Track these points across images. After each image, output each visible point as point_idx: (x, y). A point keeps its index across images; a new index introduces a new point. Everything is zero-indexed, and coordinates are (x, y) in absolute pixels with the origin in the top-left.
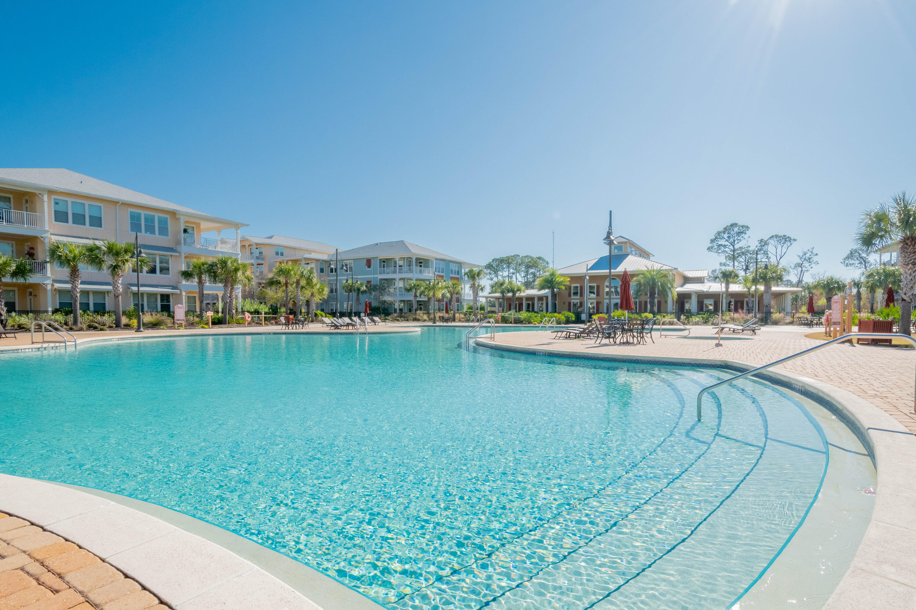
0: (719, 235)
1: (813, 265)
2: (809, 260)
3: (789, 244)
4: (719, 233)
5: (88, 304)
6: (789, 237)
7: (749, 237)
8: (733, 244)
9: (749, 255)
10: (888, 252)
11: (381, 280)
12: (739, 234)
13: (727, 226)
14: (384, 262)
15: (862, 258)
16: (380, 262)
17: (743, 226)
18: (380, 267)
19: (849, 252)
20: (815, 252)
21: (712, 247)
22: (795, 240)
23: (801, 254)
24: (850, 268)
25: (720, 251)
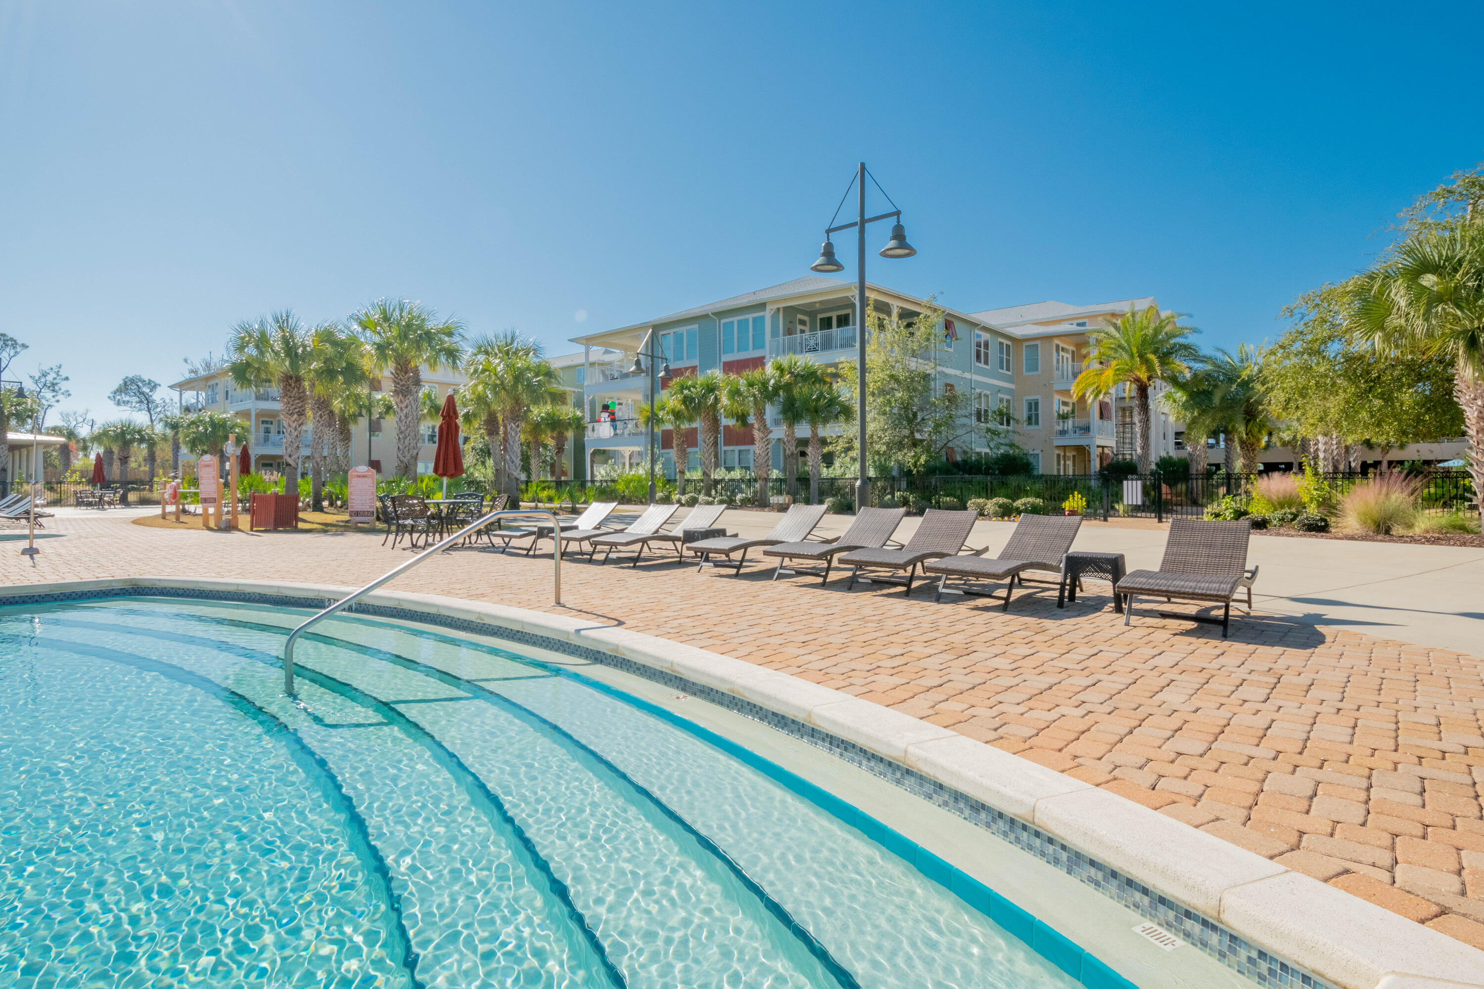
1: (60, 397)
2: (53, 386)
3: (12, 352)
6: (12, 339)
10: (192, 389)
15: (142, 393)
19: (121, 382)
20: (63, 373)
22: (24, 346)
23: (37, 375)
24: (123, 408)
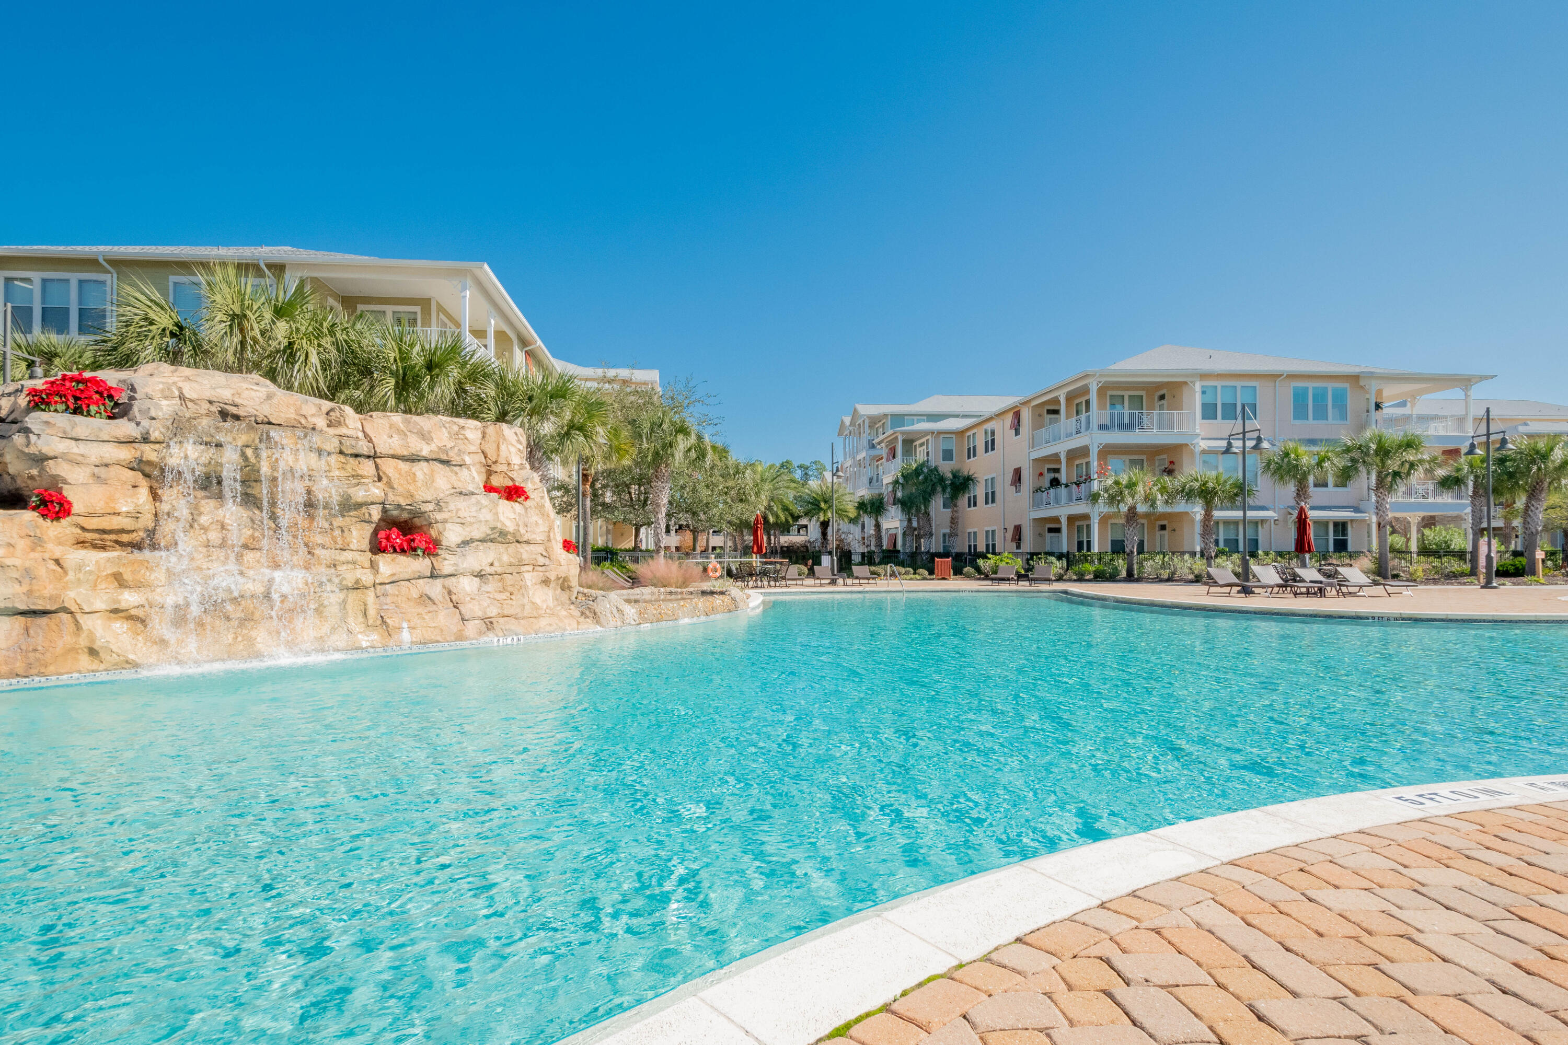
5: (1237, 540)
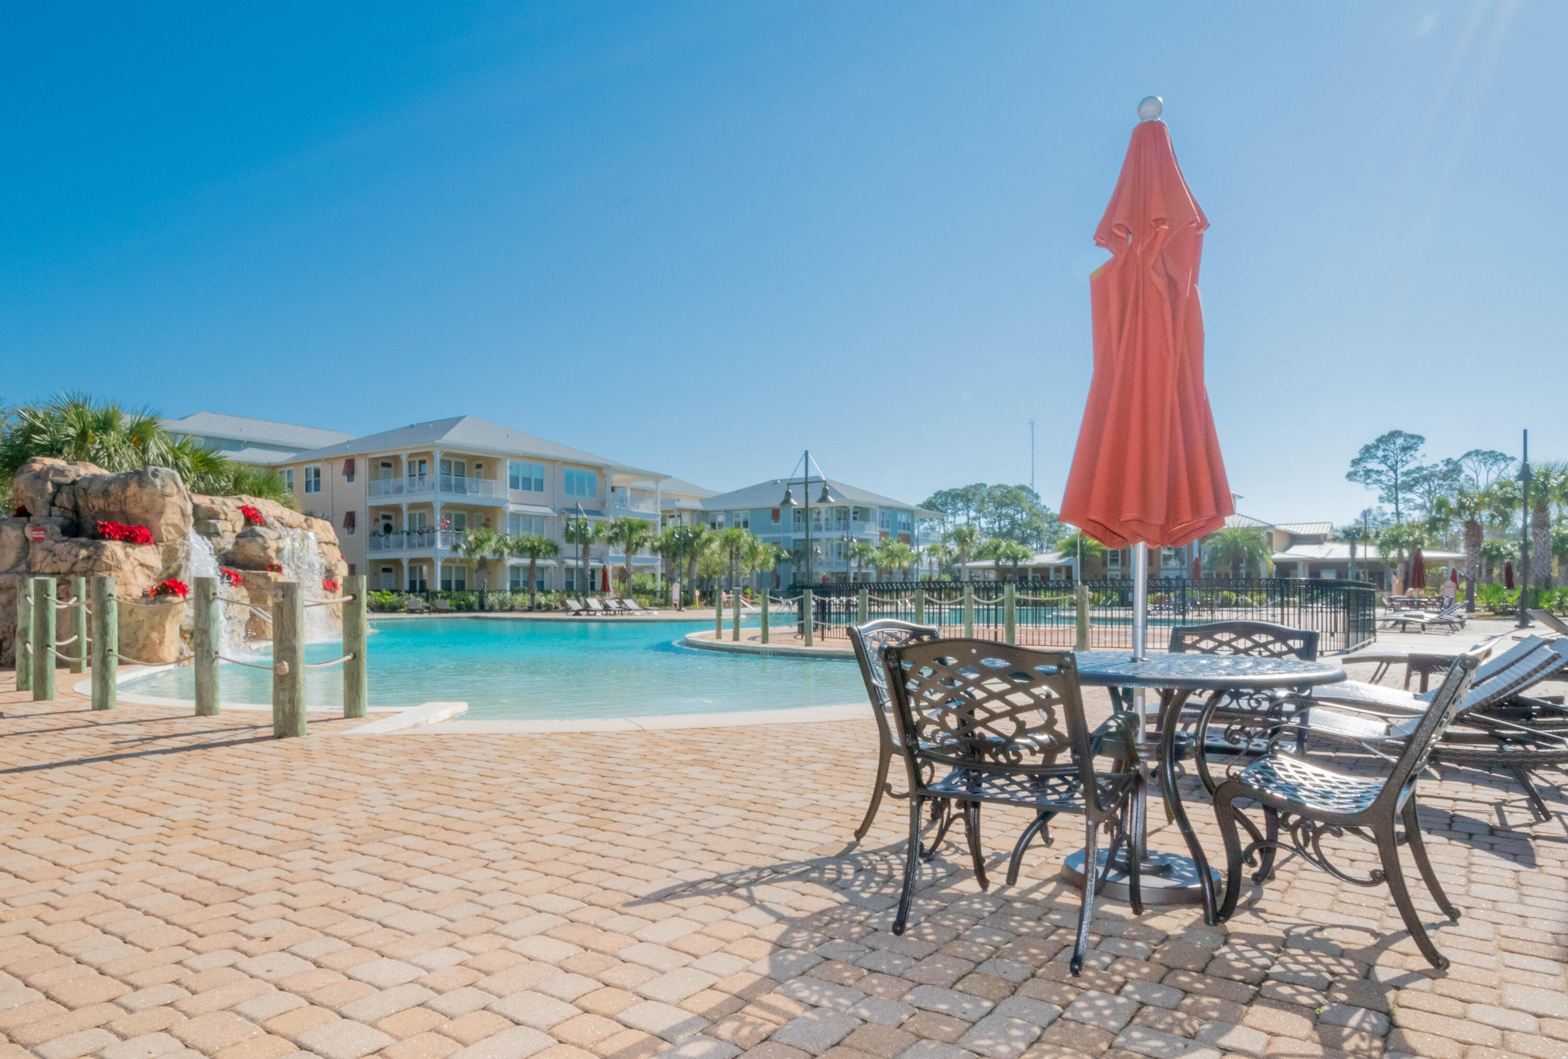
0: (1368, 451)
4: (1367, 449)
6: (1501, 454)
7: (1424, 456)
8: (1393, 468)
9: (1436, 482)
11: (795, 541)
12: (1405, 449)
13: (1383, 436)
14: (799, 512)
16: (795, 513)
17: (1412, 437)
18: (795, 521)
21: (1355, 473)
25: (1369, 481)
